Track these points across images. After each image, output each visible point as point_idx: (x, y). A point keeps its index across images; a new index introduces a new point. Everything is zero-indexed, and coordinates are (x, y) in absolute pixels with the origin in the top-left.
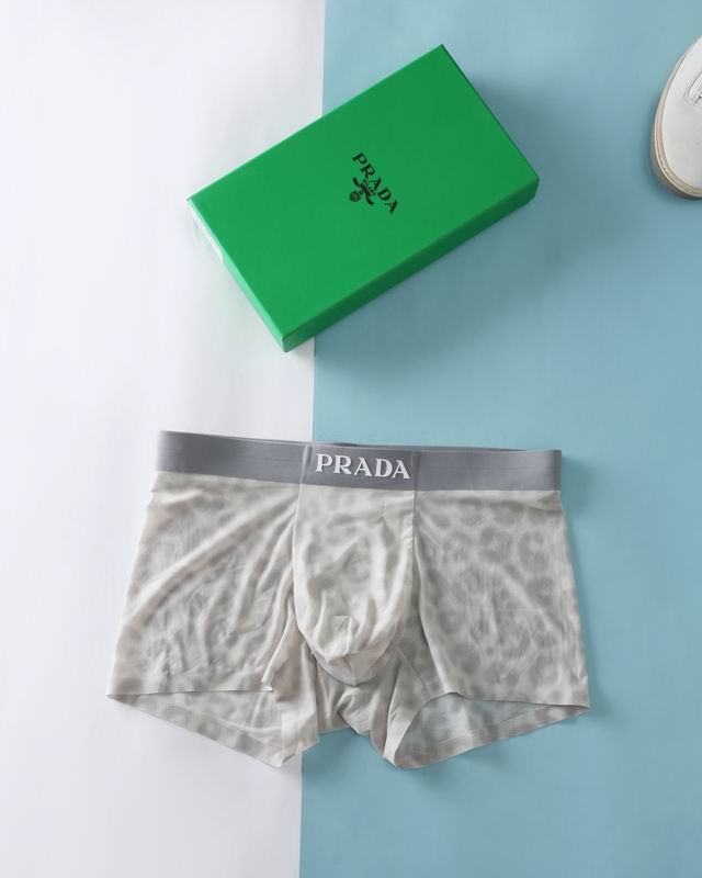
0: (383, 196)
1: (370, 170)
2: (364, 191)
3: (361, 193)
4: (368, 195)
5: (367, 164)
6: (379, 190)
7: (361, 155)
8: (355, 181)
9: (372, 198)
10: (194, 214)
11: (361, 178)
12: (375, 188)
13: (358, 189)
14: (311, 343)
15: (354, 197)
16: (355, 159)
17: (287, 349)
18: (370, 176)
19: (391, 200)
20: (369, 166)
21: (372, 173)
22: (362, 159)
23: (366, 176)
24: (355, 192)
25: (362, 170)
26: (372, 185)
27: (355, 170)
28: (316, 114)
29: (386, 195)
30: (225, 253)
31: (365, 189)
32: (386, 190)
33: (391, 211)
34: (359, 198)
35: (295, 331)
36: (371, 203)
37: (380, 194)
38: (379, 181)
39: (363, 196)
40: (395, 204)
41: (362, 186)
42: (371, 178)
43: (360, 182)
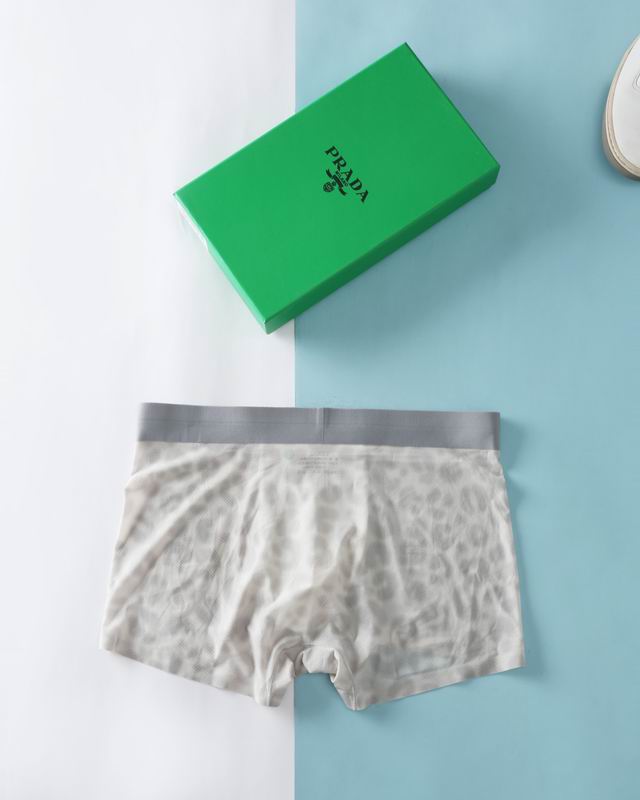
0: (354, 186)
1: (342, 162)
2: (337, 182)
3: (334, 184)
4: (341, 185)
5: (338, 157)
6: (352, 179)
7: (334, 148)
8: (328, 173)
9: (345, 189)
10: (180, 208)
11: (333, 169)
12: (347, 179)
13: (332, 181)
14: (291, 325)
15: (328, 188)
16: (327, 152)
17: (269, 332)
18: (342, 168)
19: (363, 190)
20: (341, 158)
21: (344, 165)
22: (334, 152)
23: (339, 168)
24: (328, 184)
25: (335, 163)
26: (344, 177)
27: (328, 162)
28: (290, 112)
29: (357, 185)
30: (211, 246)
31: (338, 181)
32: (357, 181)
33: (363, 200)
34: (332, 189)
35: (276, 315)
36: (343, 193)
37: (352, 184)
38: (351, 172)
39: (336, 187)
40: (367, 193)
41: (335, 177)
42: (343, 169)
43: (333, 174)
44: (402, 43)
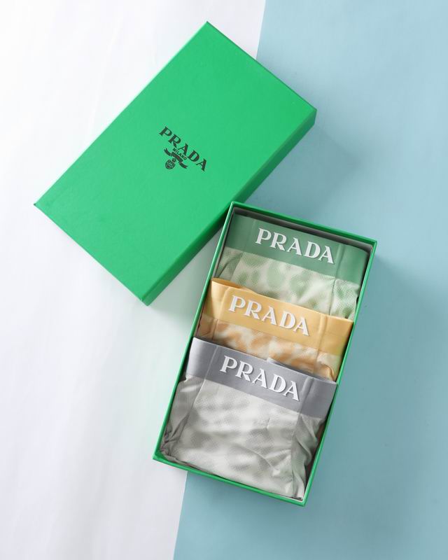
0: (193, 158)
1: (176, 140)
2: (177, 158)
3: (174, 161)
4: (180, 161)
5: (172, 135)
6: (188, 154)
7: (166, 129)
8: (166, 151)
9: (184, 162)
11: (171, 148)
12: (185, 153)
13: (171, 158)
15: (169, 166)
16: (162, 134)
18: (177, 145)
19: (201, 160)
20: (175, 136)
21: (179, 141)
22: (168, 132)
23: (175, 145)
24: (169, 161)
25: (170, 141)
26: (181, 152)
27: (165, 142)
29: (195, 157)
31: (177, 157)
32: (194, 152)
33: (203, 169)
34: (174, 165)
36: (185, 167)
37: (190, 157)
38: (186, 146)
39: (177, 163)
40: (205, 162)
41: (173, 154)
42: (179, 146)
43: (171, 151)
44: (203, 23)
